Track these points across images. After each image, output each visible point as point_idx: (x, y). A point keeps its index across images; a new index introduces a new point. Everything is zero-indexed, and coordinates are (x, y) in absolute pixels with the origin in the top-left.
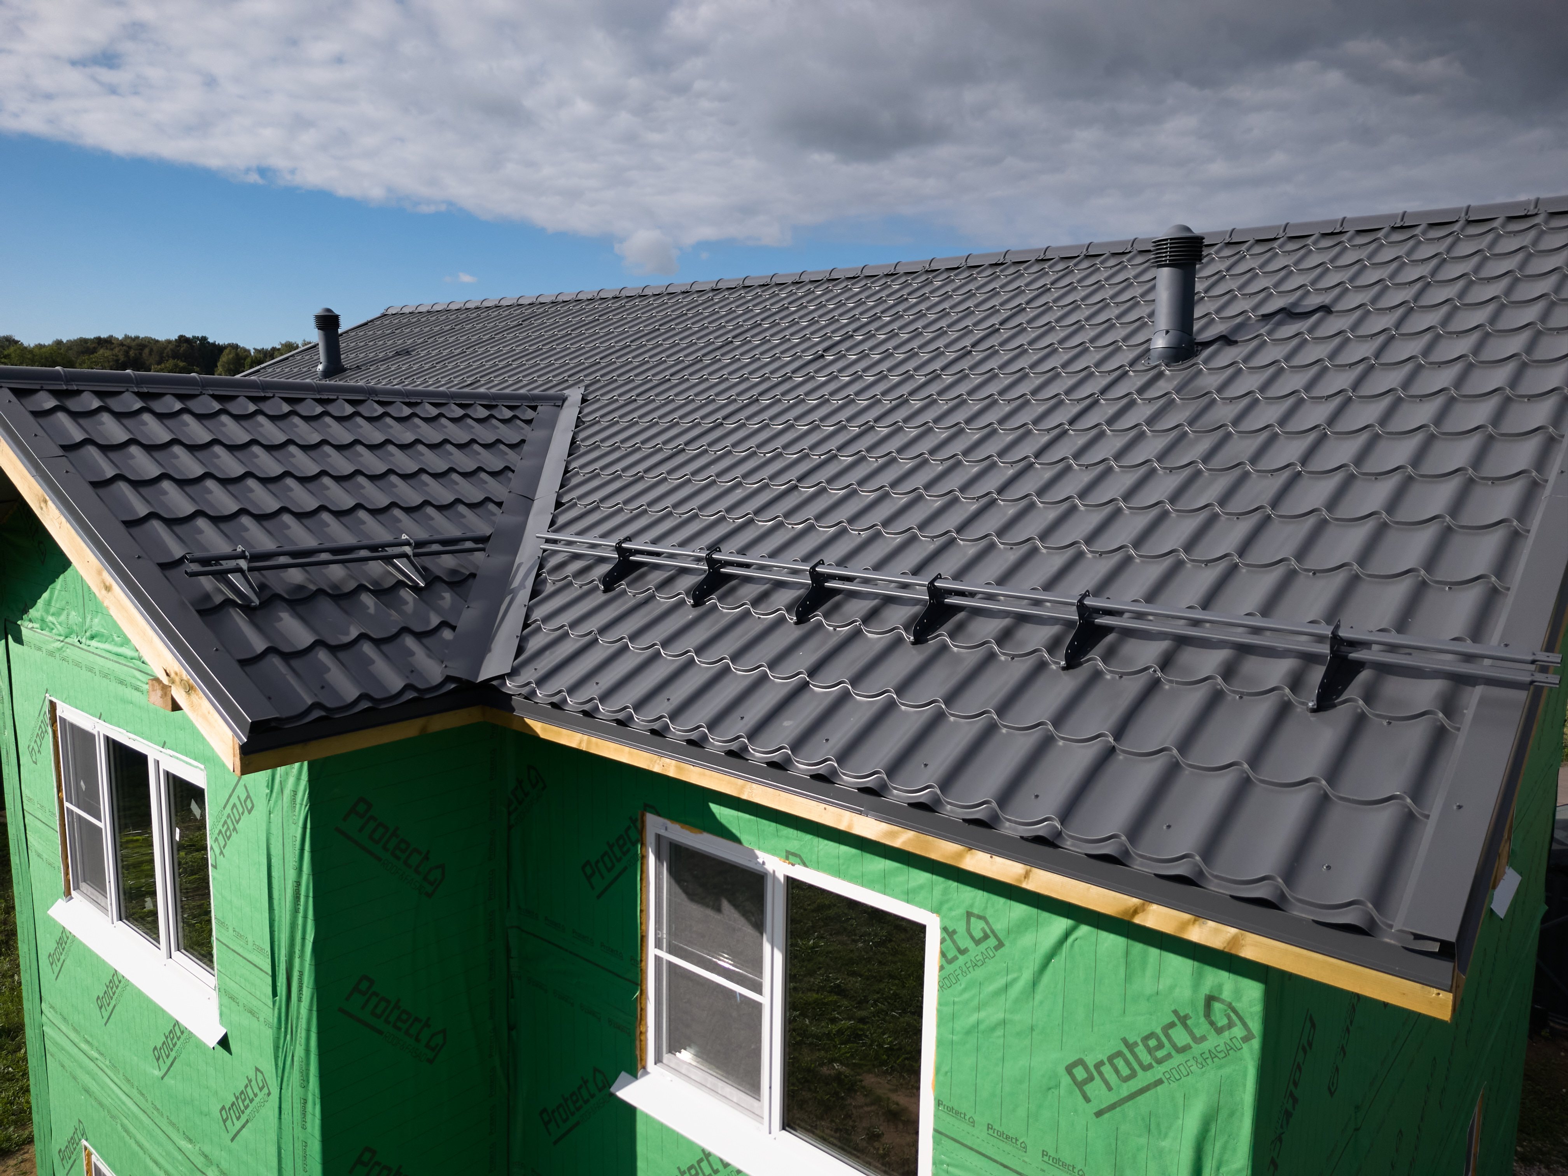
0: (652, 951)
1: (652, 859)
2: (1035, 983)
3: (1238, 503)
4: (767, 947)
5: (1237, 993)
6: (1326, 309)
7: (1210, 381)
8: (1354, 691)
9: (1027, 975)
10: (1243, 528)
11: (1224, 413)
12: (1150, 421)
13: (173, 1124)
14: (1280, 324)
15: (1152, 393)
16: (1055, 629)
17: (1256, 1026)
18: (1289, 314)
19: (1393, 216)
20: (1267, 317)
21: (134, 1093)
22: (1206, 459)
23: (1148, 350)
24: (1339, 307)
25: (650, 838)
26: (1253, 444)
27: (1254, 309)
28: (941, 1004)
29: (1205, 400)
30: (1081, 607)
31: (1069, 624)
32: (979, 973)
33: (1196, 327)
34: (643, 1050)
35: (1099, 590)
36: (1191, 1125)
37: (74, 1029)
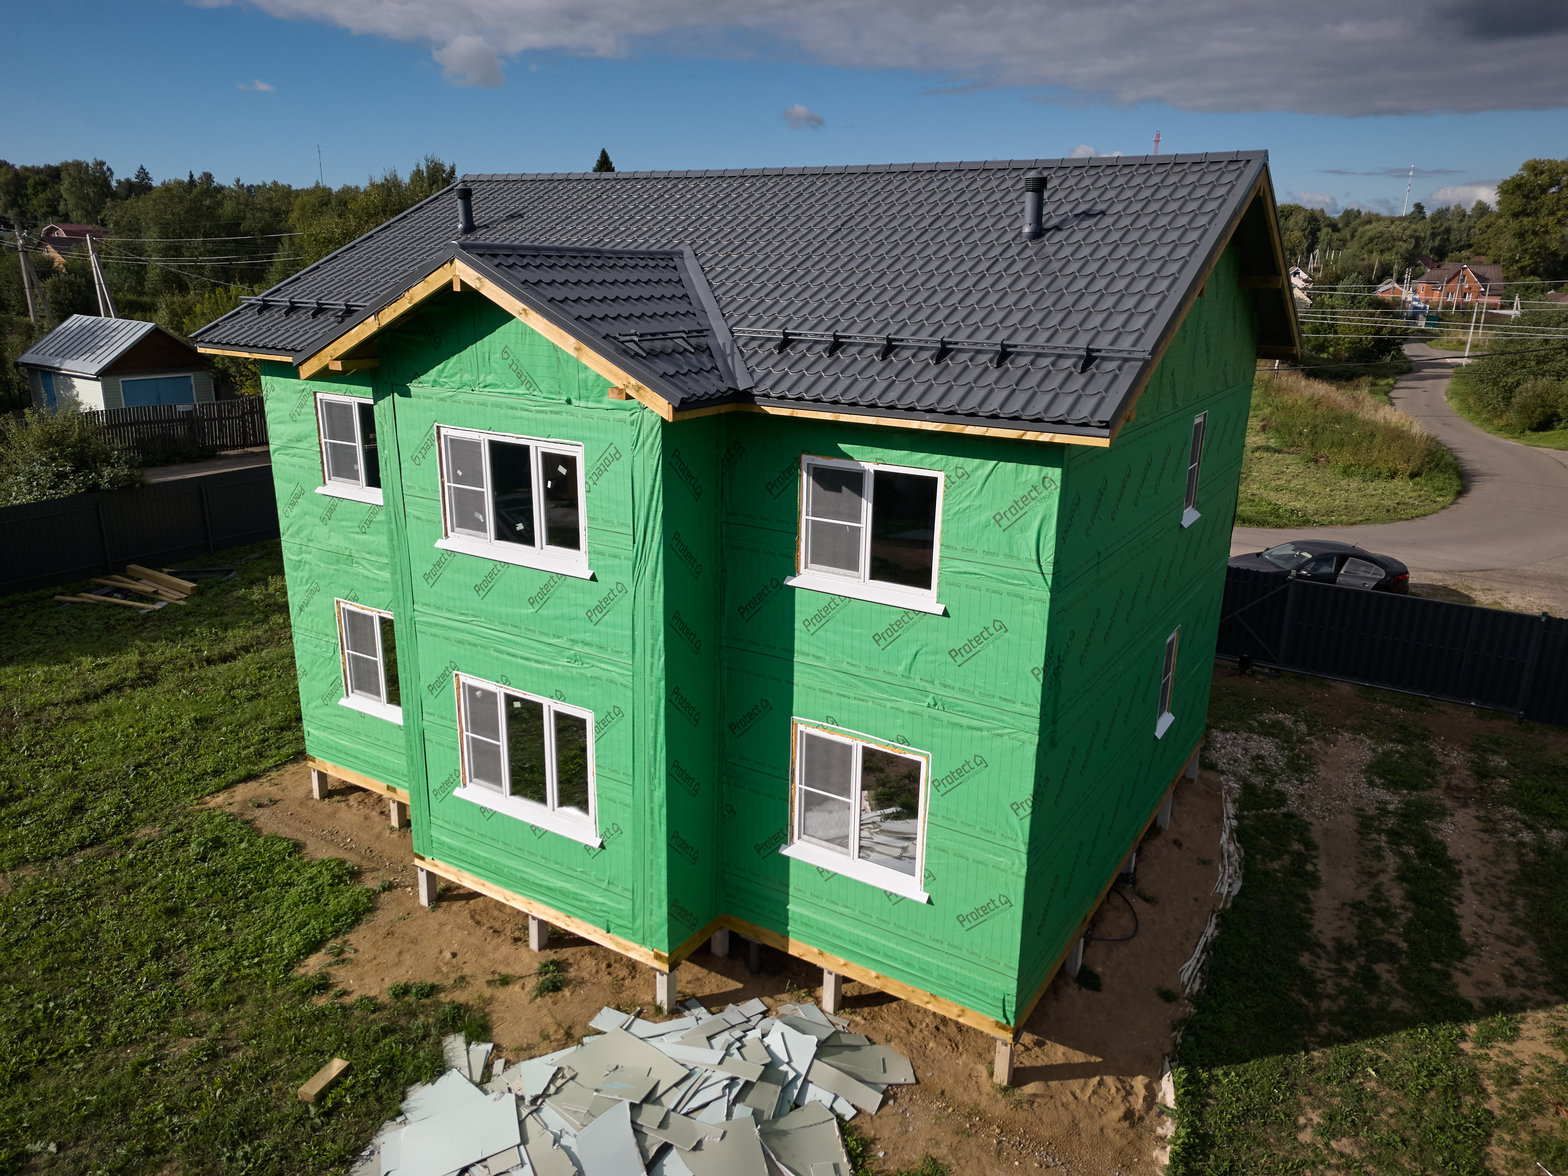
0: (804, 517)
1: (805, 475)
2: (982, 488)
3: (1060, 306)
4: (864, 502)
5: (1053, 474)
6: (1103, 213)
7: (1050, 250)
8: (1093, 366)
9: (979, 486)
10: (1061, 316)
11: (1056, 266)
12: (1023, 270)
13: (543, 634)
14: (1082, 220)
15: (1023, 256)
16: (990, 355)
17: (1059, 484)
18: (1087, 215)
19: (1140, 157)
20: (1077, 216)
21: (510, 629)
22: (1047, 287)
23: (1020, 233)
24: (1108, 213)
25: (804, 466)
26: (1067, 280)
27: (1071, 211)
28: (944, 506)
29: (1047, 260)
30: (1002, 344)
31: (997, 352)
32: (960, 490)
33: (1044, 219)
34: (798, 564)
35: (1008, 338)
36: (1036, 525)
37: (449, 611)
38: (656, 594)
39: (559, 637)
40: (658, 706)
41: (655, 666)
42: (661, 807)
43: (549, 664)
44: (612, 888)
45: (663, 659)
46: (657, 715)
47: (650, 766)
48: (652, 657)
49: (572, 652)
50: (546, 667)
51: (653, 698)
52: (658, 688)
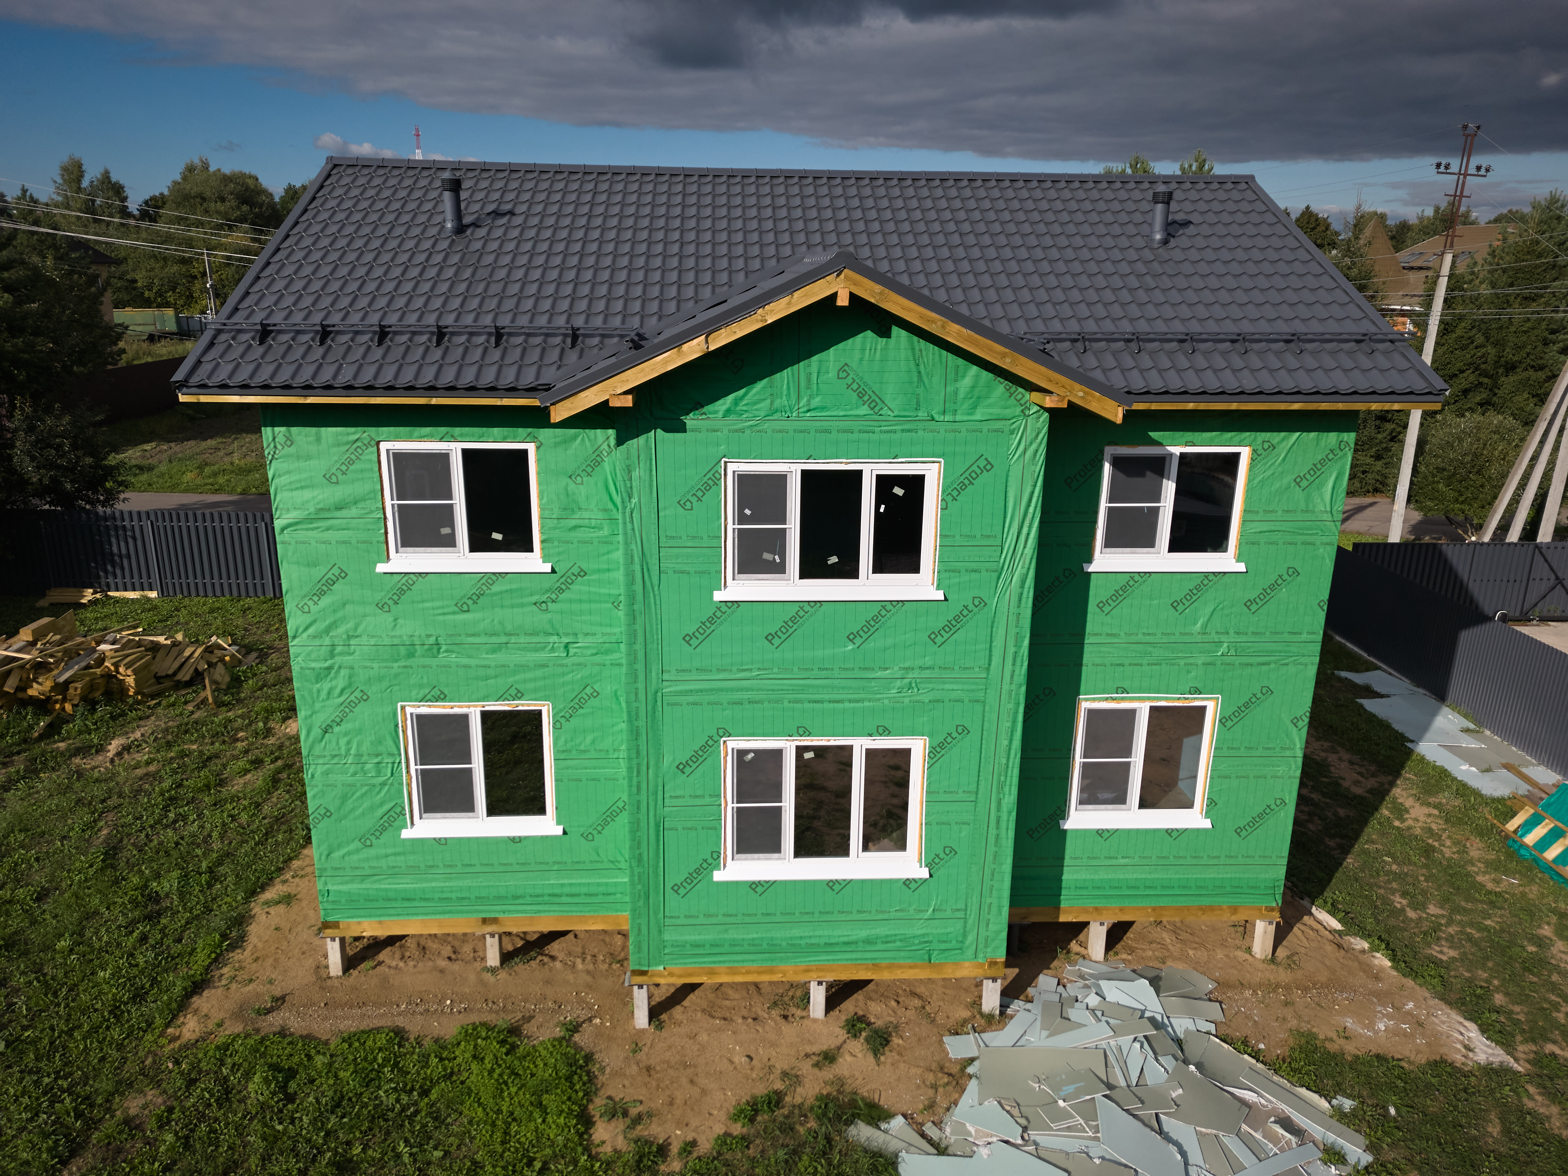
0: (1103, 505)
1: (1107, 465)
2: (1285, 456)
4: (1167, 482)
5: (1349, 438)
9: (1283, 455)
13: (865, 669)
17: (1352, 445)
21: (814, 673)
25: (1107, 456)
28: (1249, 476)
32: (1265, 460)
34: (1094, 550)
36: (1331, 482)
37: (719, 670)
38: (1024, 600)
39: (887, 669)
40: (1016, 712)
41: (1017, 672)
42: (1010, 813)
43: (870, 700)
44: (938, 915)
45: (1026, 664)
46: (1014, 722)
47: (1000, 775)
48: (1014, 665)
49: (906, 681)
50: (866, 704)
51: (1011, 706)
52: (1017, 694)
